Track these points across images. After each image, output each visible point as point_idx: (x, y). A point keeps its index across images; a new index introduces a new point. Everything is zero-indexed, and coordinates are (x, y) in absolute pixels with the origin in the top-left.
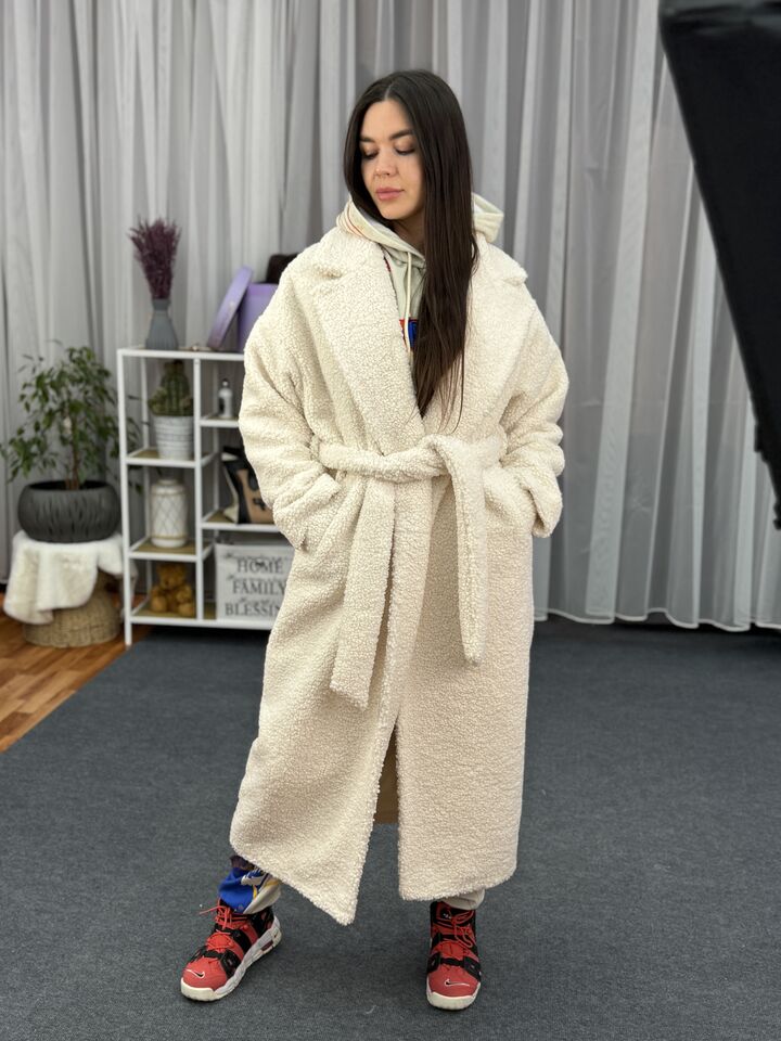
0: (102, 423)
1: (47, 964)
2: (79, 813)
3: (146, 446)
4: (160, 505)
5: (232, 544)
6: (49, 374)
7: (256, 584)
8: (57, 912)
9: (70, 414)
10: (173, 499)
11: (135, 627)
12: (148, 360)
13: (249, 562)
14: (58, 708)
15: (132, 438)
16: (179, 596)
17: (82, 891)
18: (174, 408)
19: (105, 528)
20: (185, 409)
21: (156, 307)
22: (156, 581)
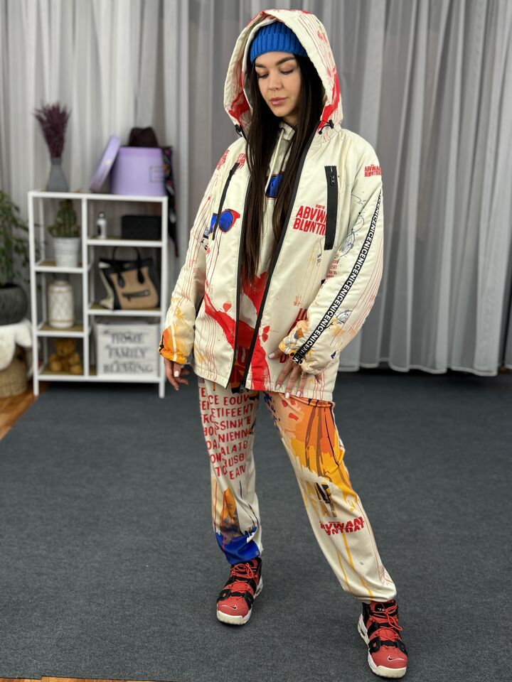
1: (56, 608)
3: (43, 258)
4: (56, 299)
5: (108, 324)
7: (125, 351)
10: (65, 294)
11: (42, 383)
13: (120, 336)
14: (4, 439)
16: (71, 361)
18: (68, 231)
20: (76, 233)
21: (53, 163)
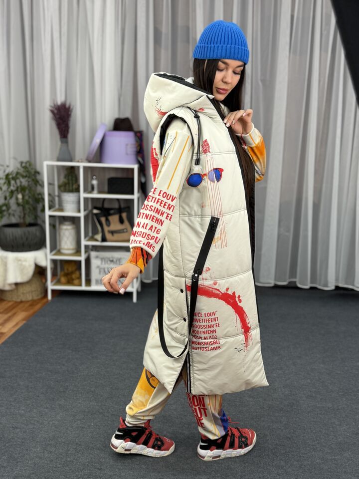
0: (37, 196)
2: (30, 380)
3: (57, 206)
4: (64, 234)
5: (98, 251)
6: (11, 173)
8: (23, 428)
9: (21, 192)
10: (70, 231)
11: (53, 291)
12: (58, 167)
13: (106, 260)
14: (18, 329)
15: (51, 203)
16: (74, 276)
17: (34, 417)
18: (71, 188)
19: (38, 245)
20: (76, 189)
21: (62, 142)
22: (62, 269)
